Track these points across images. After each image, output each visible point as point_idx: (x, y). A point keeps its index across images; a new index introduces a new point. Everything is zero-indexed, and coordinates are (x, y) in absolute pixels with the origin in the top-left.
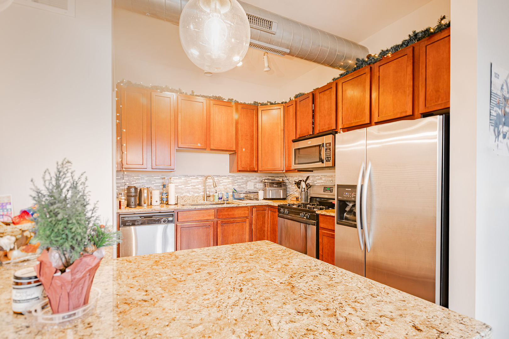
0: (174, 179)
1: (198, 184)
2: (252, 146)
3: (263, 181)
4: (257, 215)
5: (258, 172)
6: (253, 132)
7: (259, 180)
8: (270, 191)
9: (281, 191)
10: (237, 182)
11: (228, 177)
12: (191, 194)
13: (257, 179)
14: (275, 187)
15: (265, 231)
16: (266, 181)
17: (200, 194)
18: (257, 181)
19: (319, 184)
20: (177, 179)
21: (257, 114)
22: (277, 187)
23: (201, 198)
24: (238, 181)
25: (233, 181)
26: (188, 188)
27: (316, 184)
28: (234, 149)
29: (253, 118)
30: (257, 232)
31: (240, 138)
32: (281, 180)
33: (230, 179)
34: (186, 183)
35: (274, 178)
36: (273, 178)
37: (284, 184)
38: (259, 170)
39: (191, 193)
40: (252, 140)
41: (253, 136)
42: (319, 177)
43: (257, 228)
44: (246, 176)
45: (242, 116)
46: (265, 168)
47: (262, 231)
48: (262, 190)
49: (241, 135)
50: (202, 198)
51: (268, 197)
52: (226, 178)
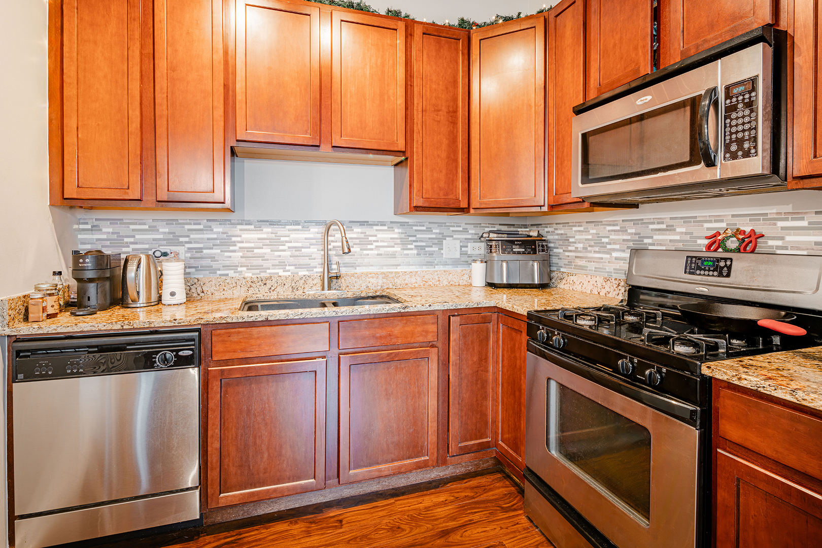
0: (241, 230)
1: (308, 245)
2: (453, 141)
3: (484, 235)
4: (465, 337)
5: (468, 212)
6: (455, 100)
7: (475, 234)
8: (504, 264)
9: (536, 264)
10: (414, 239)
11: (392, 225)
12: (289, 271)
13: (470, 232)
14: (519, 253)
15: (486, 381)
16: (492, 236)
17: (315, 270)
18: (470, 237)
19: (661, 245)
20: (249, 230)
21: (466, 51)
22: (524, 253)
23: (315, 282)
24: (418, 236)
25: (403, 236)
26: (280, 256)
27: (653, 244)
28: (401, 146)
29: (457, 63)
30: (464, 385)
31: (417, 117)
32: (534, 234)
33: (396, 230)
34: (275, 243)
35: (515, 229)
36: (512, 229)
37: (543, 246)
38: (473, 205)
39: (288, 268)
40: (454, 123)
41: (455, 111)
42: (662, 223)
43: (463, 375)
44: (440, 225)
45: (425, 56)
46: (489, 200)
47: (479, 382)
48: (482, 261)
49: (420, 110)
50: (318, 281)
51: (496, 281)
52: (385, 228)
